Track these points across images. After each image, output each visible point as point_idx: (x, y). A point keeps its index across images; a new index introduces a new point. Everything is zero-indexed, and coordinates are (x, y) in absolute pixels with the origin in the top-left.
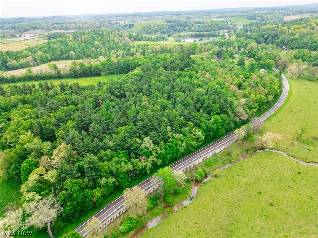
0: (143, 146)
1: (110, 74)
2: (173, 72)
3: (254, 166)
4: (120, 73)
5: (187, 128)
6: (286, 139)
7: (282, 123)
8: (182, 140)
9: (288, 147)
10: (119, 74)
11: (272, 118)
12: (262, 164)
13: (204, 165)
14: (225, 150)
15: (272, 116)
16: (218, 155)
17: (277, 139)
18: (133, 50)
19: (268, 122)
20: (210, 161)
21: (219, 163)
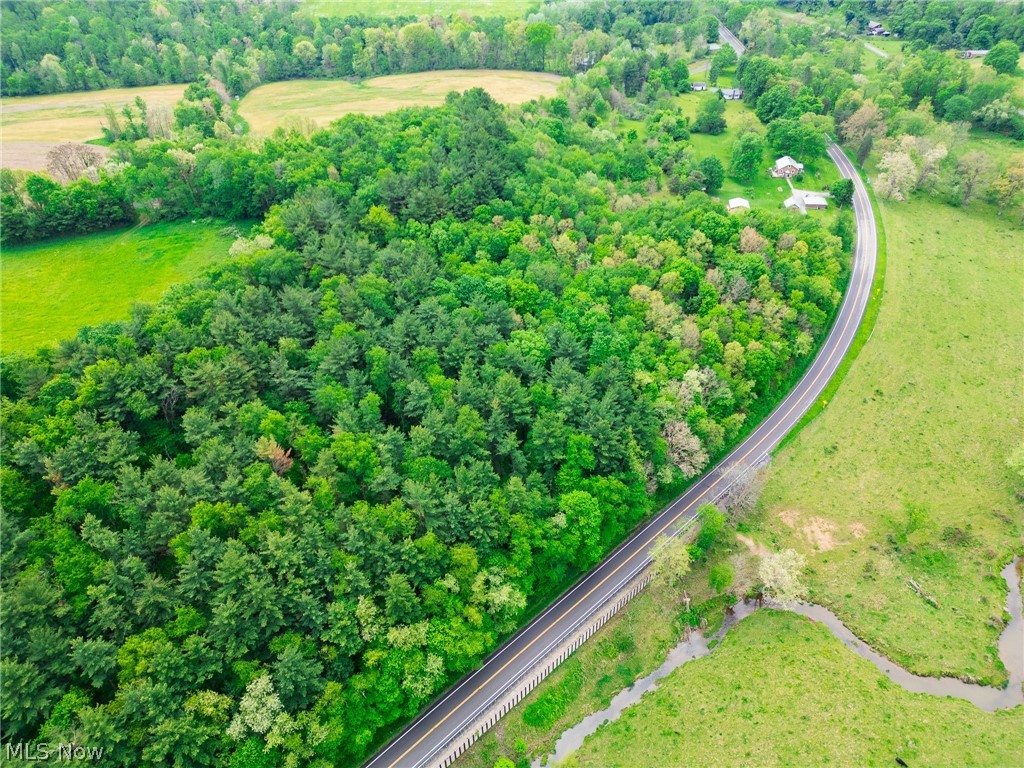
0: (235, 730)
1: (171, 221)
2: (425, 227)
3: (720, 710)
4: (217, 215)
5: (450, 582)
6: (848, 543)
7: (838, 458)
8: (424, 648)
9: (852, 589)
10: (209, 220)
11: (805, 435)
12: (750, 695)
13: (520, 722)
14: (612, 627)
15: (806, 421)
16: (582, 657)
17: (816, 548)
18: (307, 48)
19: (784, 456)
20: (550, 696)
21: (584, 694)
